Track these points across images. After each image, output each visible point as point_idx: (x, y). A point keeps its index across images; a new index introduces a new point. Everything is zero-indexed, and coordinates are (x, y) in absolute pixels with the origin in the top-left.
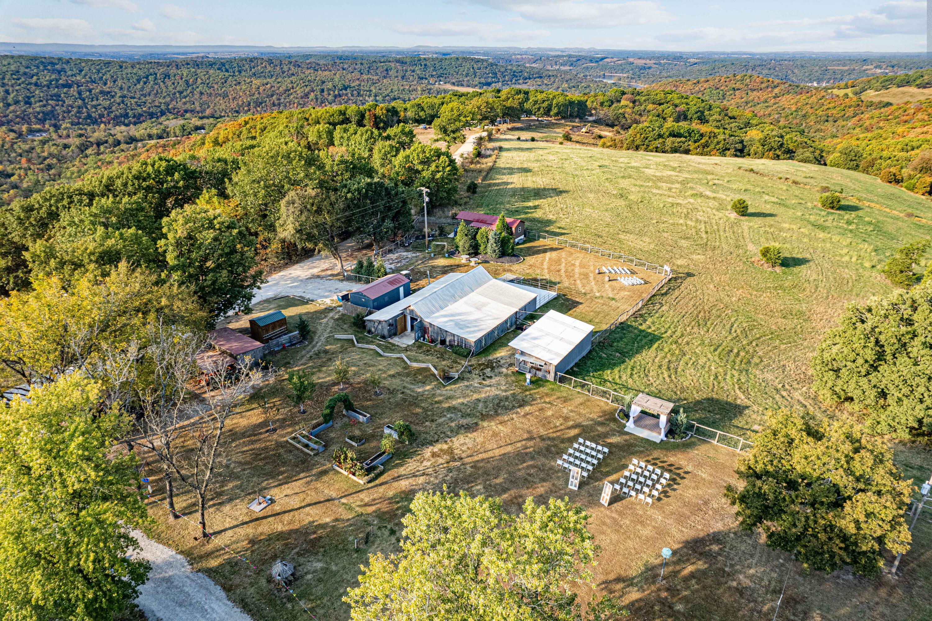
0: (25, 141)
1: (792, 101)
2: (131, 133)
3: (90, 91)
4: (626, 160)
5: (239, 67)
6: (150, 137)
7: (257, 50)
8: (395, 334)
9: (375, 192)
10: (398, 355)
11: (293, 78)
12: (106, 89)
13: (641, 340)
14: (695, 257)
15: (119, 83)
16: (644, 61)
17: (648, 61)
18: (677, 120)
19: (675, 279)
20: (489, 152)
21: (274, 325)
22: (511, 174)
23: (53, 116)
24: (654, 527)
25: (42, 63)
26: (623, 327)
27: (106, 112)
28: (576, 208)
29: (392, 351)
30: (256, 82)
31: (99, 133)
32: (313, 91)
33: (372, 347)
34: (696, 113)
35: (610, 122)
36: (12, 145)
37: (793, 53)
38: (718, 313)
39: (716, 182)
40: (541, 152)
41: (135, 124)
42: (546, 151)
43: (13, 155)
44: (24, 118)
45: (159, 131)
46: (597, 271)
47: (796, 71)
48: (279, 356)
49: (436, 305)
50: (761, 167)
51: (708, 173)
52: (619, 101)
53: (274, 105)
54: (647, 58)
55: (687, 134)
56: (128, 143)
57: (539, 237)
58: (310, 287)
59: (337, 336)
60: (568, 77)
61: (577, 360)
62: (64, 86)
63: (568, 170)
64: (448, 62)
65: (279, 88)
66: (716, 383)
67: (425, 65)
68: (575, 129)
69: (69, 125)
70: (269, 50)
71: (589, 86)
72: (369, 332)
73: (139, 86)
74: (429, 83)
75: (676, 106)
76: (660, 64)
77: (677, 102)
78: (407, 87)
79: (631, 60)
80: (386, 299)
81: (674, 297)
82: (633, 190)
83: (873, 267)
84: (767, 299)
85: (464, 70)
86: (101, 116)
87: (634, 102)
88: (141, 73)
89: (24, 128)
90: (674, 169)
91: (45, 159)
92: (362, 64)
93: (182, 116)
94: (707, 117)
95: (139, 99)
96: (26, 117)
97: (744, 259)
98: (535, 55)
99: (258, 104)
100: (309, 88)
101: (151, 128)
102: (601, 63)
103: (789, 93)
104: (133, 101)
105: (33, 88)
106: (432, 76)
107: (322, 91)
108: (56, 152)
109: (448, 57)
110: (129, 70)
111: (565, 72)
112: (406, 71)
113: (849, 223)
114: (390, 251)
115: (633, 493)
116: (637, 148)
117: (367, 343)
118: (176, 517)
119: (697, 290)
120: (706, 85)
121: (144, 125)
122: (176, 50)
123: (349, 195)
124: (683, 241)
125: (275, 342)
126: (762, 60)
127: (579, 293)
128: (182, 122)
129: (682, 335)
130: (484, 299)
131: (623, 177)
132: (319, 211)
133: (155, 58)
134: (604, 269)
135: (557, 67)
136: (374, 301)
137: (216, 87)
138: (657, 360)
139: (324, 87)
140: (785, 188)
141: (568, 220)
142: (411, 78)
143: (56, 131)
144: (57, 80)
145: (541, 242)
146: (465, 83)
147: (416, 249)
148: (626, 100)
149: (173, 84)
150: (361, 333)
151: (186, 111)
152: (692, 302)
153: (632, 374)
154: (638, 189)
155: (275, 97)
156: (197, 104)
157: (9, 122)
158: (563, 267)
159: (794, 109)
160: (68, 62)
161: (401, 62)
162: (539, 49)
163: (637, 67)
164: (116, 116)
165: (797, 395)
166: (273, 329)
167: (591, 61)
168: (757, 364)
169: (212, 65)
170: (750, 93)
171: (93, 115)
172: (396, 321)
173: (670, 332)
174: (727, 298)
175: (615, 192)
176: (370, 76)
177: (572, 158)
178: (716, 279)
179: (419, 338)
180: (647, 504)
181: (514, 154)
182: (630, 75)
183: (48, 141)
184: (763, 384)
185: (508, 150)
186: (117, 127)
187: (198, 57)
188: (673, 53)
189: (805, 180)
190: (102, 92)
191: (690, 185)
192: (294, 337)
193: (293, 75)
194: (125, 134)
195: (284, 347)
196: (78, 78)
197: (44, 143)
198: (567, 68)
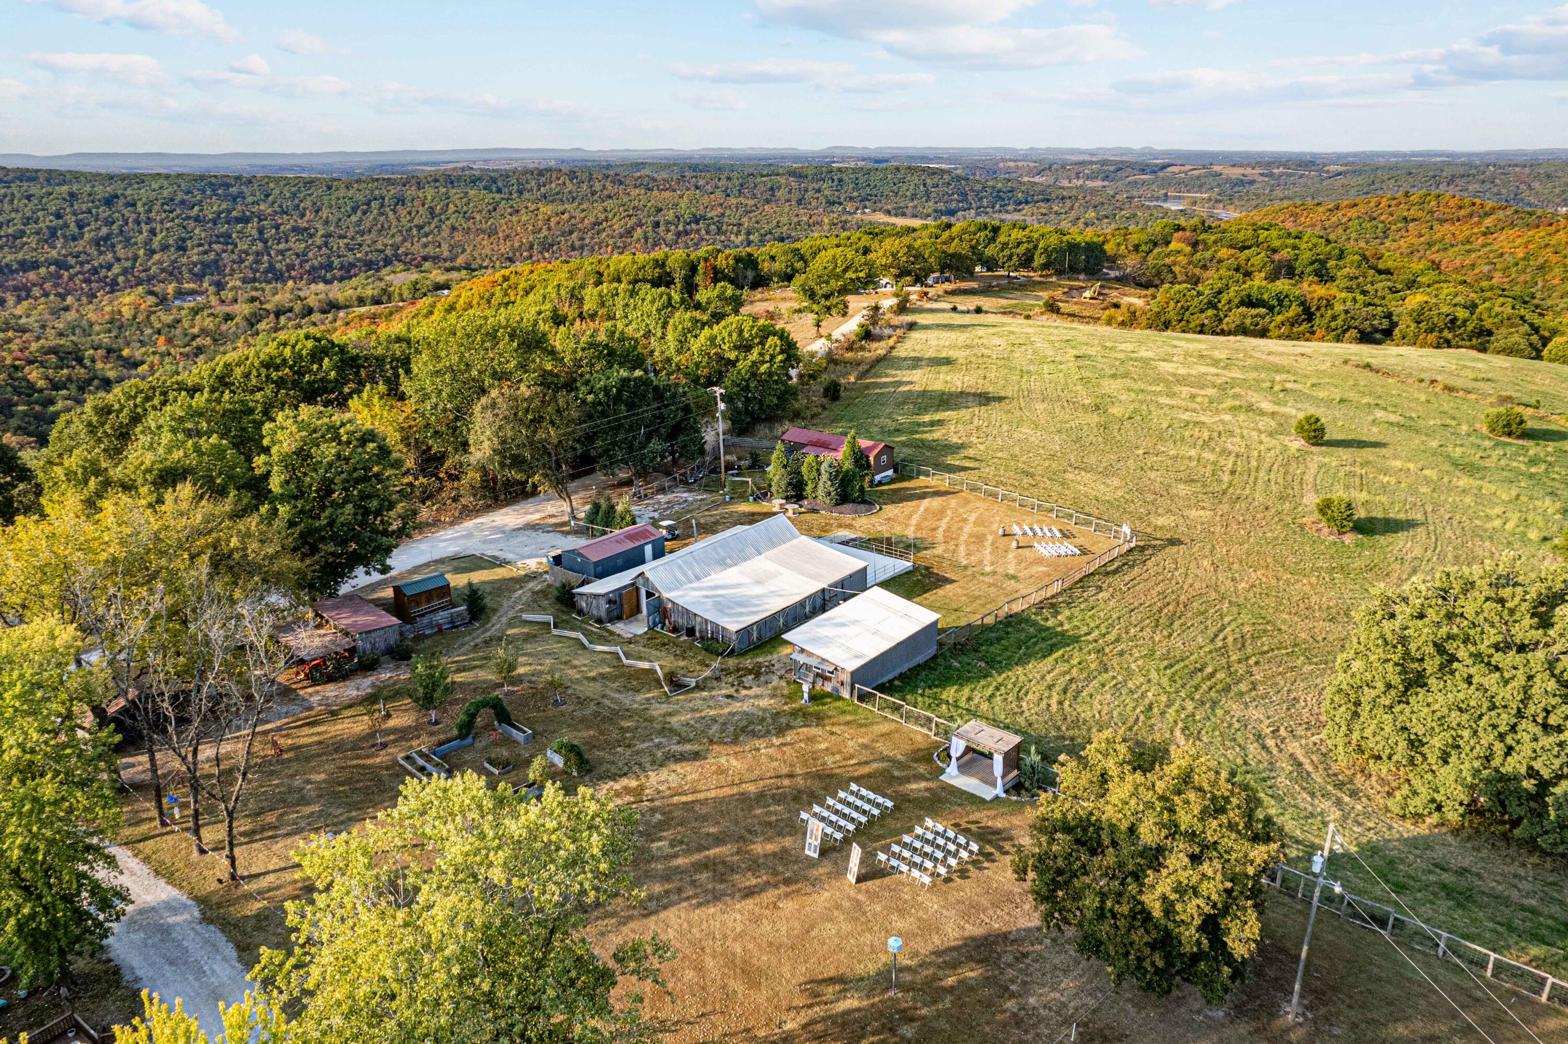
0: (168, 310)
1: (1519, 241)
2: (331, 295)
3: (277, 227)
4: (1129, 347)
5: (519, 183)
6: (361, 301)
7: (556, 155)
8: (619, 618)
9: (635, 393)
10: (612, 649)
11: (609, 204)
12: (303, 224)
13: (1035, 644)
14: (1193, 513)
15: (324, 213)
16: (1241, 171)
17: (1249, 171)
18: (1273, 277)
19: (1142, 549)
20: (887, 331)
21: (429, 595)
22: (914, 367)
23: (217, 268)
24: (919, 919)
25: (211, 184)
26: (1012, 622)
27: (297, 262)
28: (1005, 428)
29: (606, 642)
30: (546, 209)
31: (281, 296)
32: (641, 226)
33: (573, 634)
34: (1312, 263)
35: (1144, 280)
36: (148, 317)
37: (1535, 153)
38: (1202, 608)
39: (1289, 386)
40: (981, 332)
41: (341, 280)
42: (991, 330)
43: (148, 331)
44: (173, 273)
45: (376, 292)
46: (1001, 532)
47: (1536, 185)
48: (428, 642)
49: (690, 573)
50: (1392, 361)
51: (1279, 370)
52: (1168, 243)
53: (573, 248)
54: (1248, 165)
55: (1275, 302)
56: (324, 312)
57: (919, 473)
58: (514, 542)
59: (525, 616)
60: (1098, 199)
61: (904, 668)
62: (238, 220)
63: (1016, 363)
64: (880, 175)
65: (583, 220)
66: (1142, 718)
67: (840, 180)
68: (1075, 293)
69: (238, 283)
70: (574, 155)
71: (1135, 215)
72: (580, 612)
73: (354, 218)
74: (844, 211)
75: (1275, 251)
76: (1271, 175)
77: (1276, 243)
78: (805, 219)
79: (1217, 168)
80: (620, 562)
81: (1127, 578)
82: (1123, 397)
83: (1545, 539)
84: (1307, 588)
85: (907, 189)
86: (290, 267)
87: (1195, 245)
88: (360, 197)
89: (171, 289)
90: (1215, 363)
91: (194, 337)
92: (729, 179)
93: (418, 266)
94: (1333, 272)
95: (353, 238)
96: (176, 272)
97: (1289, 520)
98: (1040, 162)
99: (547, 246)
100: (634, 220)
101: (364, 286)
102: (1161, 174)
103: (1512, 225)
104: (342, 243)
105: (192, 224)
106: (851, 198)
107: (657, 225)
108: (211, 326)
109: (884, 165)
110: (342, 192)
111: (1093, 192)
112: (806, 190)
113: (1533, 462)
114: (662, 490)
115: (904, 868)
116: (1166, 325)
117: (572, 629)
118: (202, 851)
119: (1176, 569)
120: (1352, 213)
121: (354, 282)
122: (424, 158)
123: (590, 398)
124: (1181, 486)
125: (425, 620)
126: (1470, 165)
127: (956, 566)
128: (414, 276)
129: (1118, 640)
130: (773, 567)
131: (1114, 376)
132: (538, 421)
133: (387, 172)
134: (1016, 529)
135: (1080, 182)
136: (596, 564)
137: (478, 217)
138: (1049, 677)
139: (660, 218)
140: (1423, 398)
141: (982, 447)
142: (814, 203)
143: (217, 294)
144: (229, 211)
145: (922, 481)
146: (909, 211)
147: (707, 488)
148: (1180, 240)
149: (410, 213)
150: (567, 613)
151: (425, 259)
152: (1159, 589)
153: (992, 696)
154: (1133, 395)
155: (574, 235)
156: (445, 247)
157: (150, 279)
158: (943, 525)
159: (1521, 255)
160: (250, 182)
161: (798, 175)
162: (1049, 150)
163: (1228, 180)
164: (313, 268)
165: (1294, 747)
166: (429, 600)
167: (1143, 171)
168: (1241, 694)
169: (474, 181)
170: (1436, 226)
171: (278, 266)
172: (621, 596)
173: (1096, 633)
174: (1229, 583)
175: (1087, 402)
176: (742, 199)
177: (1032, 343)
178: (1221, 550)
179: (655, 625)
180: (923, 885)
181: (932, 335)
182: (1214, 196)
183: (202, 309)
184: (1237, 725)
185: (926, 327)
186: (313, 286)
187: (455, 169)
188: (1299, 154)
189: (1471, 385)
190: (295, 229)
191: (1237, 390)
192: (459, 614)
193: (610, 197)
194: (322, 296)
195: (440, 630)
196: (262, 207)
197: (195, 312)
198: (1098, 183)
